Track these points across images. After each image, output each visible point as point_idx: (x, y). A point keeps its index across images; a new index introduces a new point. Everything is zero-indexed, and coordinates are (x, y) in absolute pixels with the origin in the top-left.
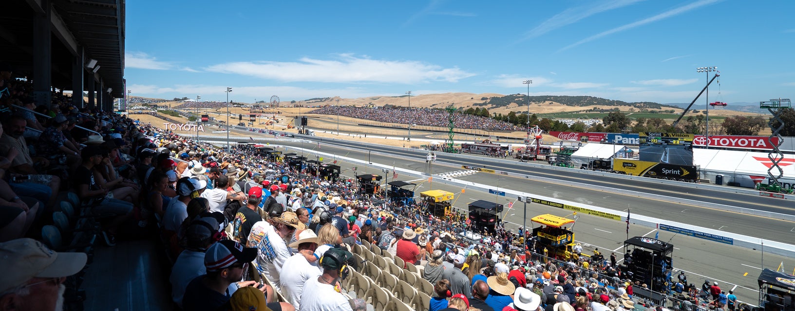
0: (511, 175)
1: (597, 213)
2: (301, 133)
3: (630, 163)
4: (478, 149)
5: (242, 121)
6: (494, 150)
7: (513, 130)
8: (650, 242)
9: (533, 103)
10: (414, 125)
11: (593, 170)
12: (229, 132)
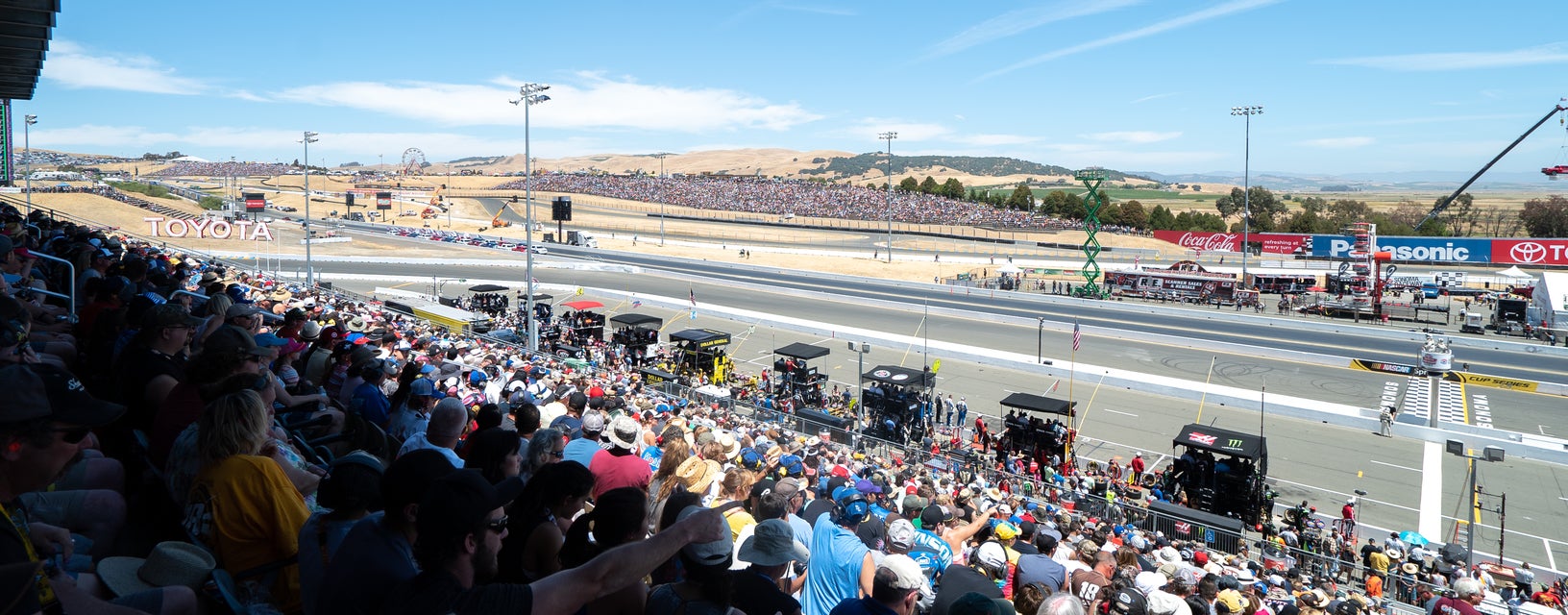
4: (1166, 286)
5: (353, 210)
9: (911, 170)
10: (791, 215)
12: (349, 239)
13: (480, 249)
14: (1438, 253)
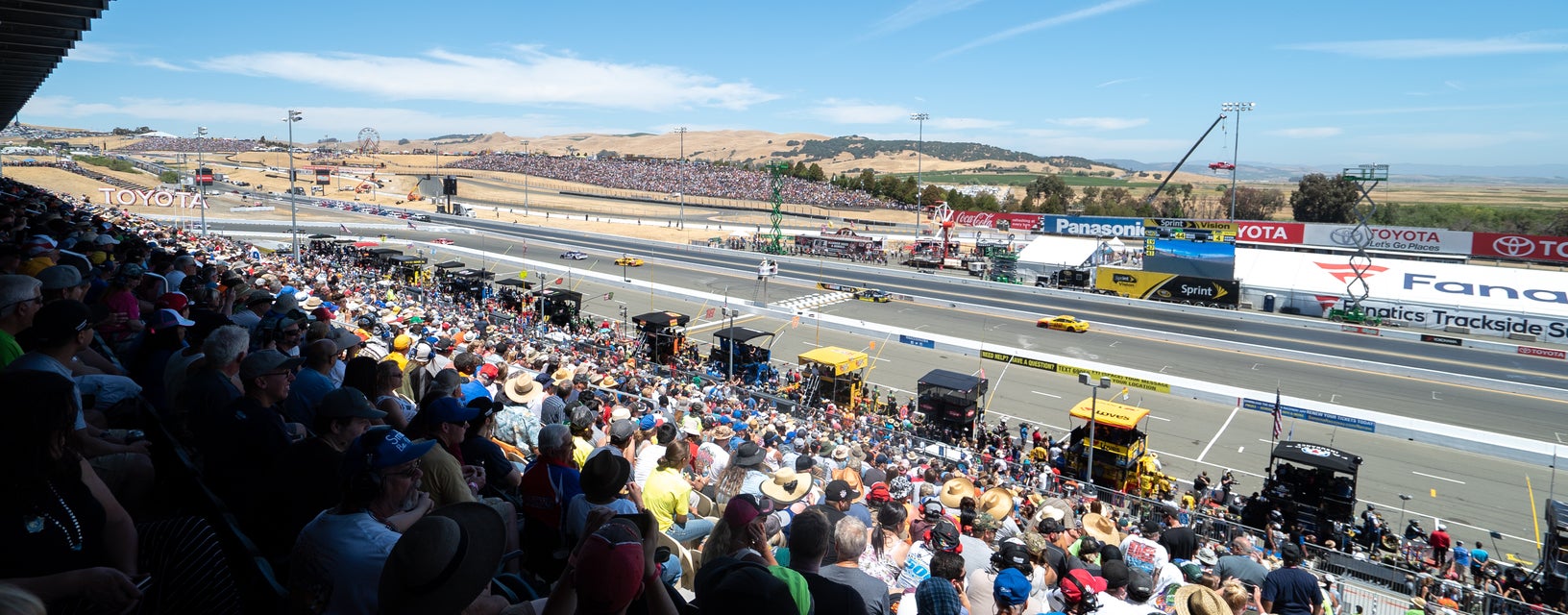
0: (919, 301)
1: (1124, 379)
2: (443, 212)
3: (1126, 276)
4: (829, 246)
5: (296, 184)
6: (860, 249)
7: (872, 207)
8: (1320, 453)
9: (882, 154)
10: (677, 194)
11: (1059, 288)
12: (273, 208)
13: (376, 217)
14: (1130, 230)
